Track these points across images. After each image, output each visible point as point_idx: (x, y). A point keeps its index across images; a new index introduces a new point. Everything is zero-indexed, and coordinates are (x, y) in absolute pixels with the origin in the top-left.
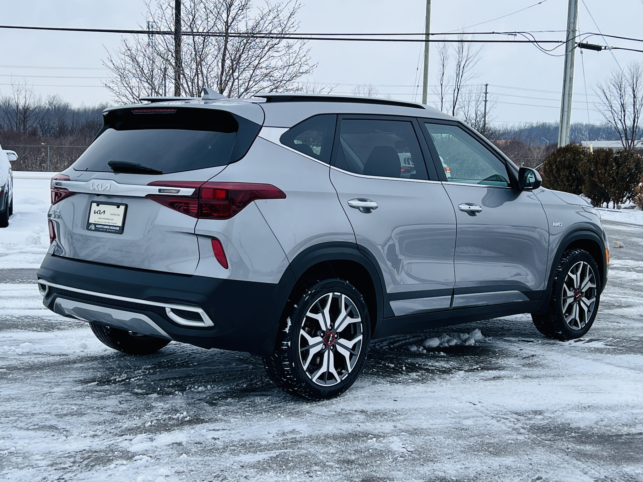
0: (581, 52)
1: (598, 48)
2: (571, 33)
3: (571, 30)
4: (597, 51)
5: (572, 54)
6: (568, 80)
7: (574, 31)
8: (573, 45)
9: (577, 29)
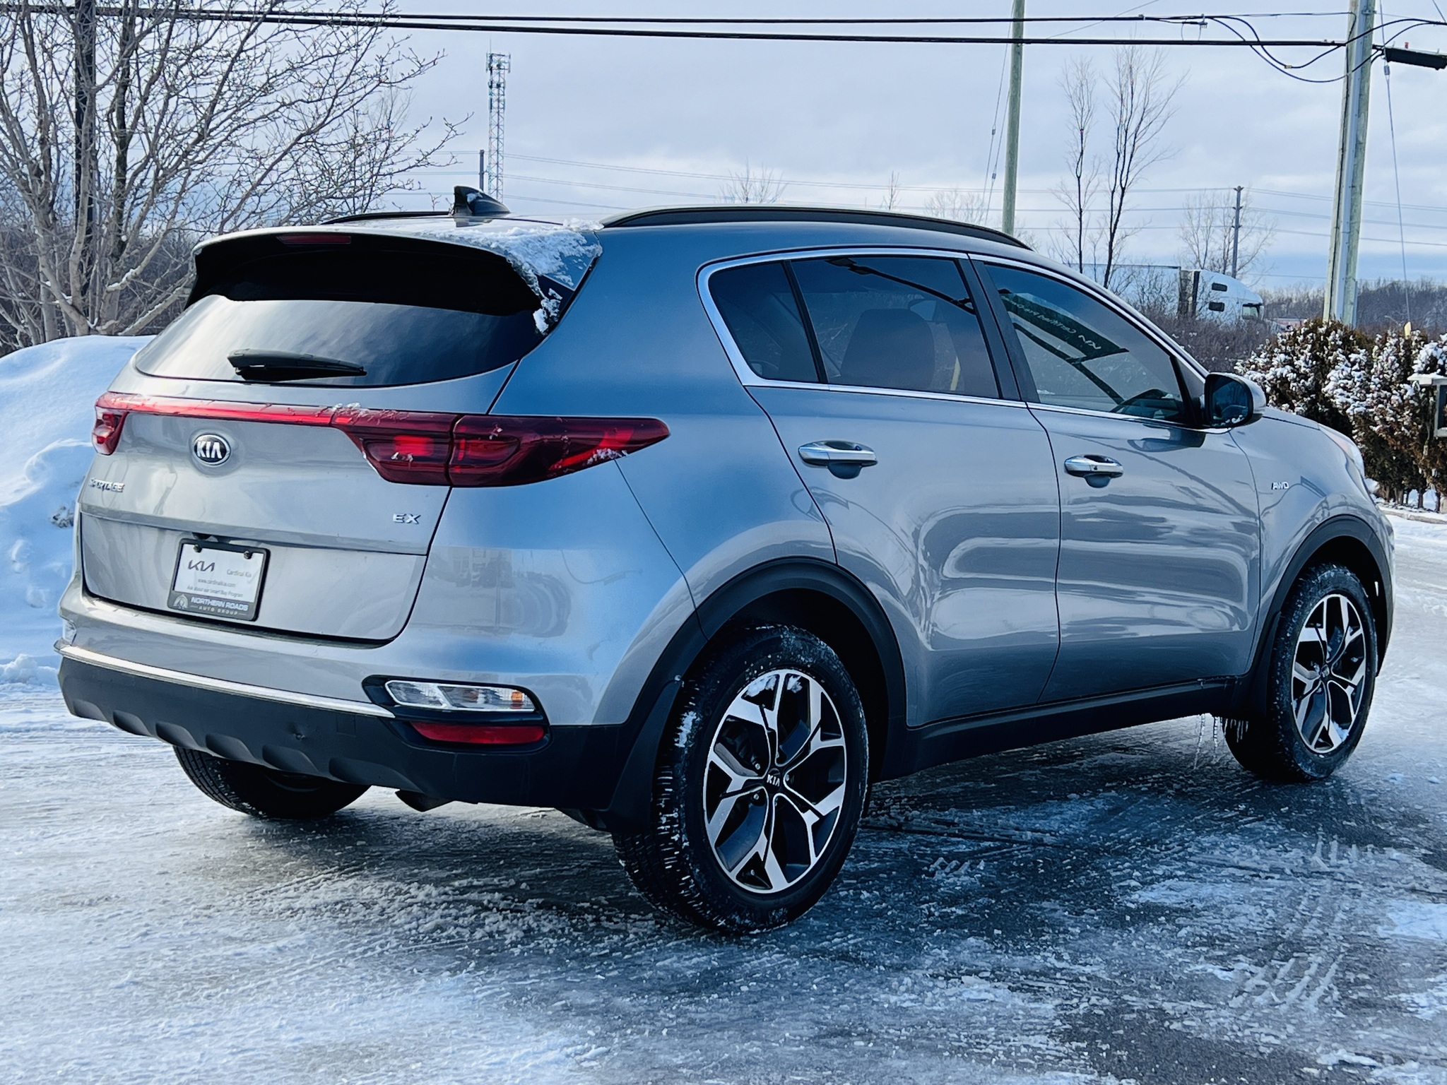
1: (1436, 62)
2: (1361, 20)
3: (1362, 12)
4: (1434, 69)
5: (1362, 78)
7: (1369, 15)
8: (1364, 52)
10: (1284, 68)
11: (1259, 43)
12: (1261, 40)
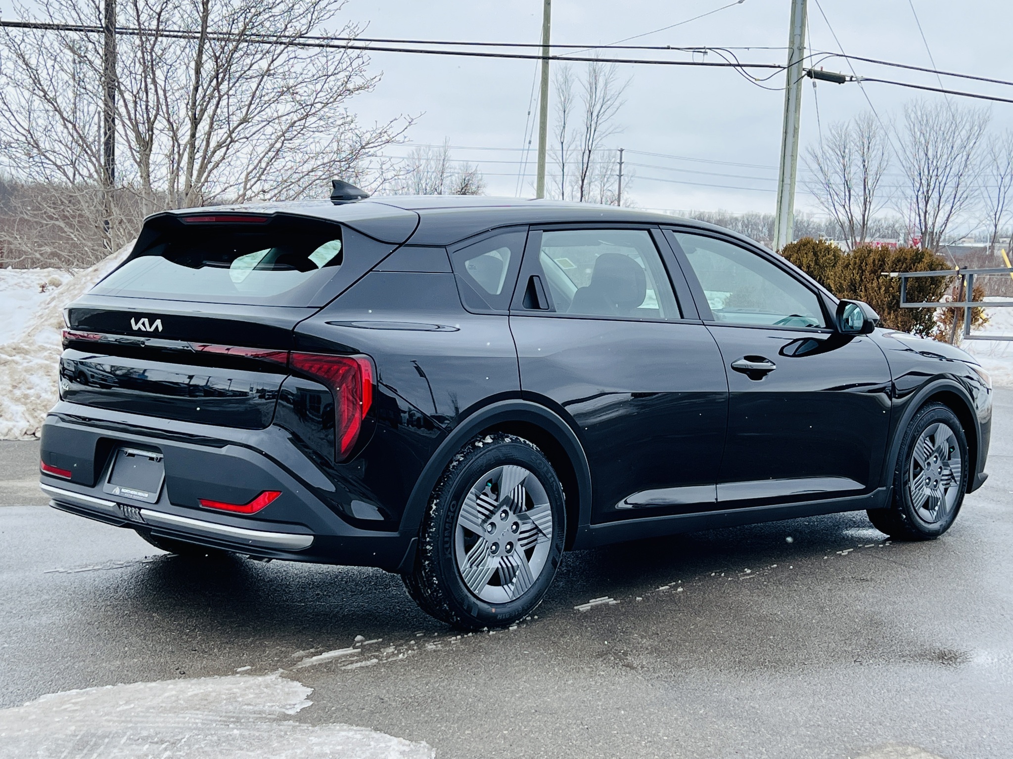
0: (814, 85)
1: (839, 79)
2: (796, 52)
3: (796, 48)
4: (837, 84)
5: (798, 88)
6: (790, 130)
7: (801, 49)
8: (799, 73)
9: (806, 45)
10: (754, 80)
11: (739, 65)
12: (740, 63)
